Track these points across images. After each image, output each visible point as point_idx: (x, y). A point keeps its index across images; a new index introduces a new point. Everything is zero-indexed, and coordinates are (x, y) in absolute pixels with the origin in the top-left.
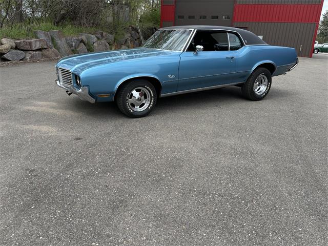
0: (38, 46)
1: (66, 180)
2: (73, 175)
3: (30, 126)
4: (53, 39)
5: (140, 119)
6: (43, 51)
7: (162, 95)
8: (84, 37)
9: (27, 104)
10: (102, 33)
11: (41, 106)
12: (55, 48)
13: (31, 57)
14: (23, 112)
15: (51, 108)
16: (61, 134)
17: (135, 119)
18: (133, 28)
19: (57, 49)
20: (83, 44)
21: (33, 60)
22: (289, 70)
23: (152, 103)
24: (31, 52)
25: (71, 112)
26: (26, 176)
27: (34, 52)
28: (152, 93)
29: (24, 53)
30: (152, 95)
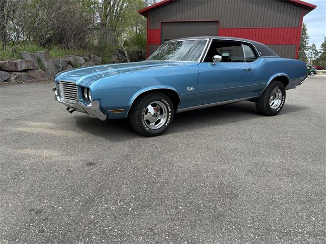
0: (24, 67)
1: (90, 223)
2: (98, 215)
3: (25, 150)
4: (39, 61)
5: (156, 138)
6: (29, 72)
7: (179, 110)
8: (71, 59)
9: (18, 125)
10: (90, 55)
11: (36, 127)
12: (41, 69)
13: (16, 78)
14: (15, 134)
15: (48, 129)
16: (67, 158)
17: (151, 139)
18: (119, 51)
19: (44, 70)
20: (70, 66)
21: (18, 81)
22: (300, 84)
23: (169, 120)
24: (16, 73)
25: (73, 132)
26: (31, 220)
27: (20, 73)
28: (169, 108)
29: (8, 74)
30: (170, 110)
